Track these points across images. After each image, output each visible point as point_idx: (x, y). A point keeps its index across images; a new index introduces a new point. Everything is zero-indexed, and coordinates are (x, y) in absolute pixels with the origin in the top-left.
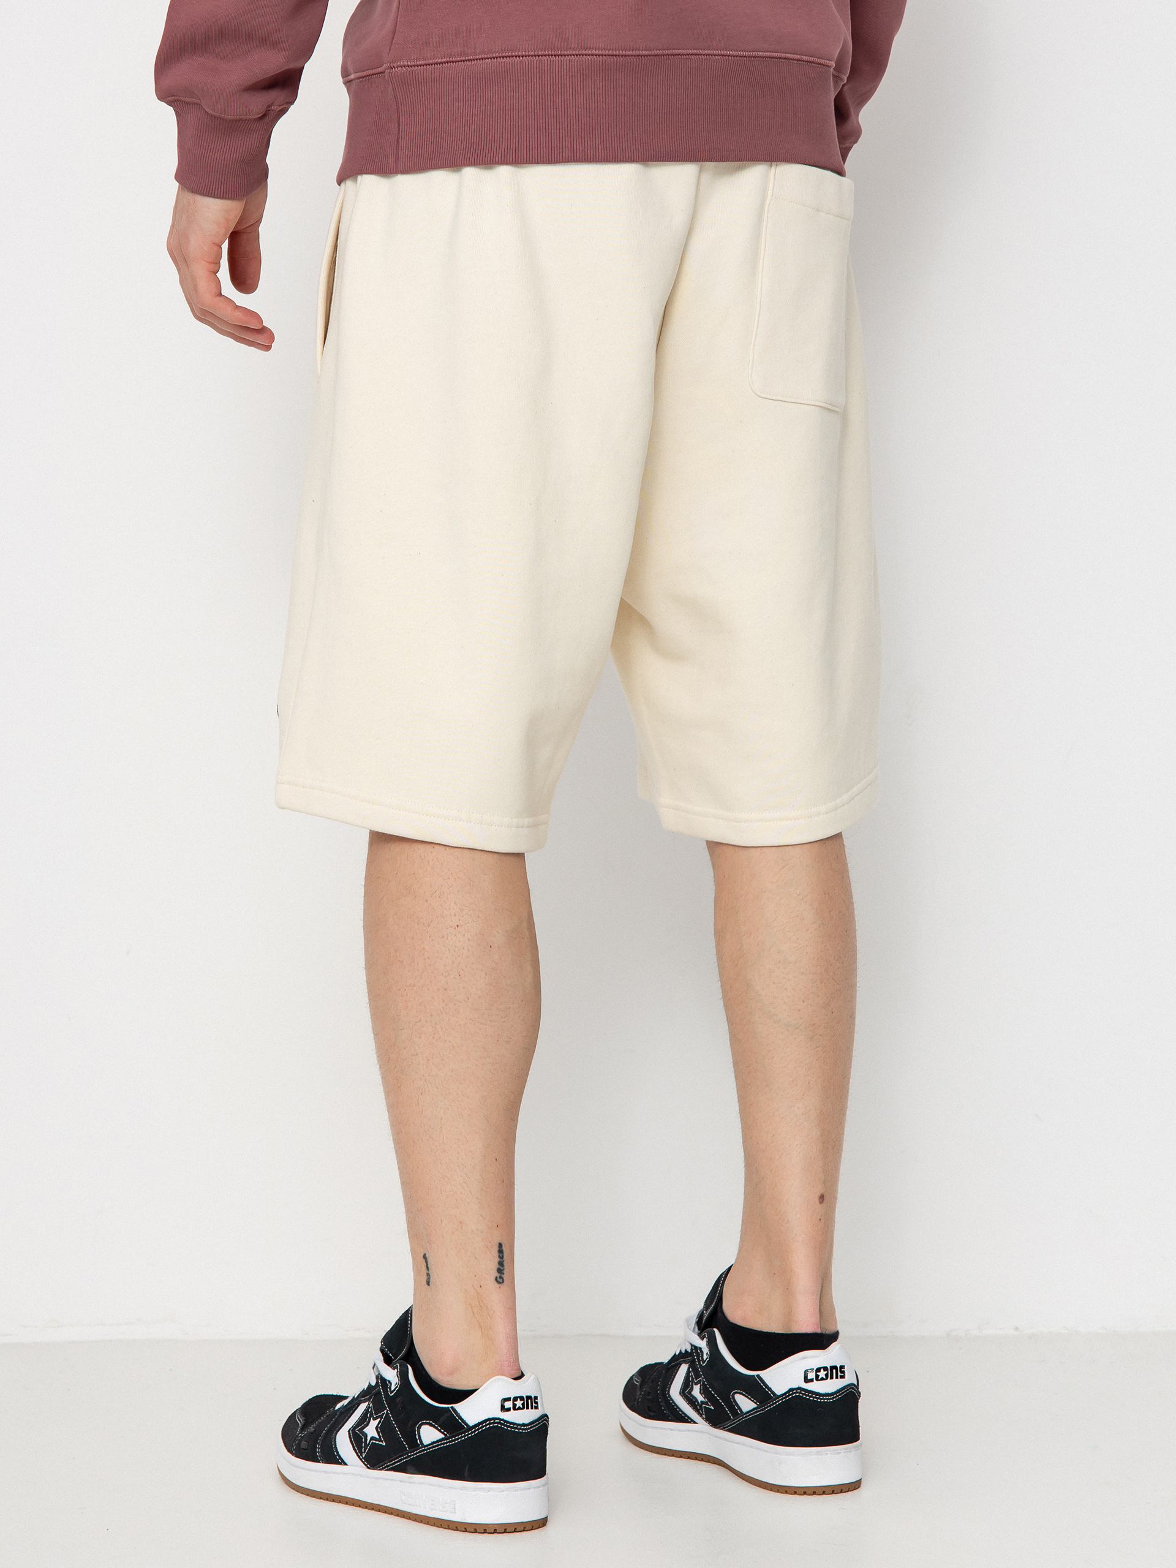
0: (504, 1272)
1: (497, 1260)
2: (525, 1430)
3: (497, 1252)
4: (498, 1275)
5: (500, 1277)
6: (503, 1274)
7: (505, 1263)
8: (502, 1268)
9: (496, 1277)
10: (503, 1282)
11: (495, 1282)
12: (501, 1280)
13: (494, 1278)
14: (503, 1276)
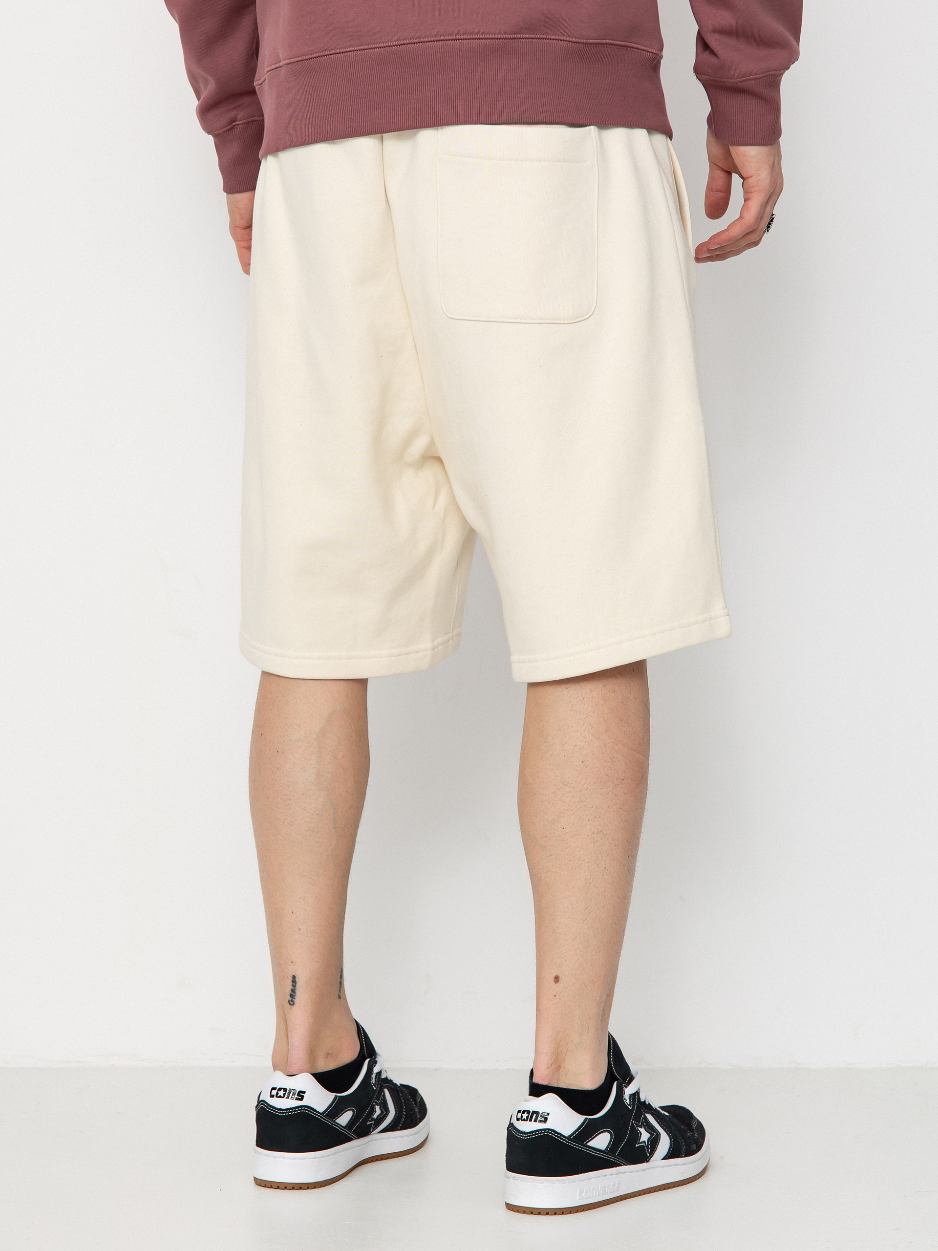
0: (295, 997)
1: (291, 987)
2: (281, 1113)
3: (291, 982)
4: (290, 999)
5: (292, 1001)
6: (295, 998)
7: (297, 991)
8: (294, 994)
9: (289, 1000)
10: (294, 1004)
11: (288, 1003)
12: (292, 1003)
13: (287, 1001)
14: (294, 1000)
